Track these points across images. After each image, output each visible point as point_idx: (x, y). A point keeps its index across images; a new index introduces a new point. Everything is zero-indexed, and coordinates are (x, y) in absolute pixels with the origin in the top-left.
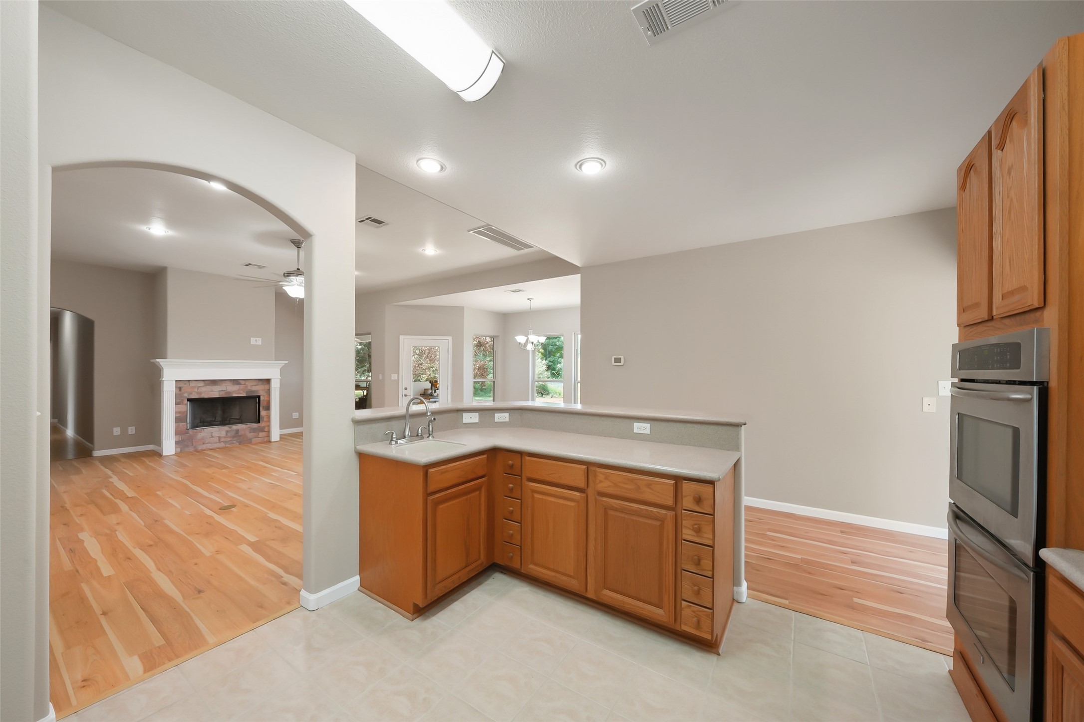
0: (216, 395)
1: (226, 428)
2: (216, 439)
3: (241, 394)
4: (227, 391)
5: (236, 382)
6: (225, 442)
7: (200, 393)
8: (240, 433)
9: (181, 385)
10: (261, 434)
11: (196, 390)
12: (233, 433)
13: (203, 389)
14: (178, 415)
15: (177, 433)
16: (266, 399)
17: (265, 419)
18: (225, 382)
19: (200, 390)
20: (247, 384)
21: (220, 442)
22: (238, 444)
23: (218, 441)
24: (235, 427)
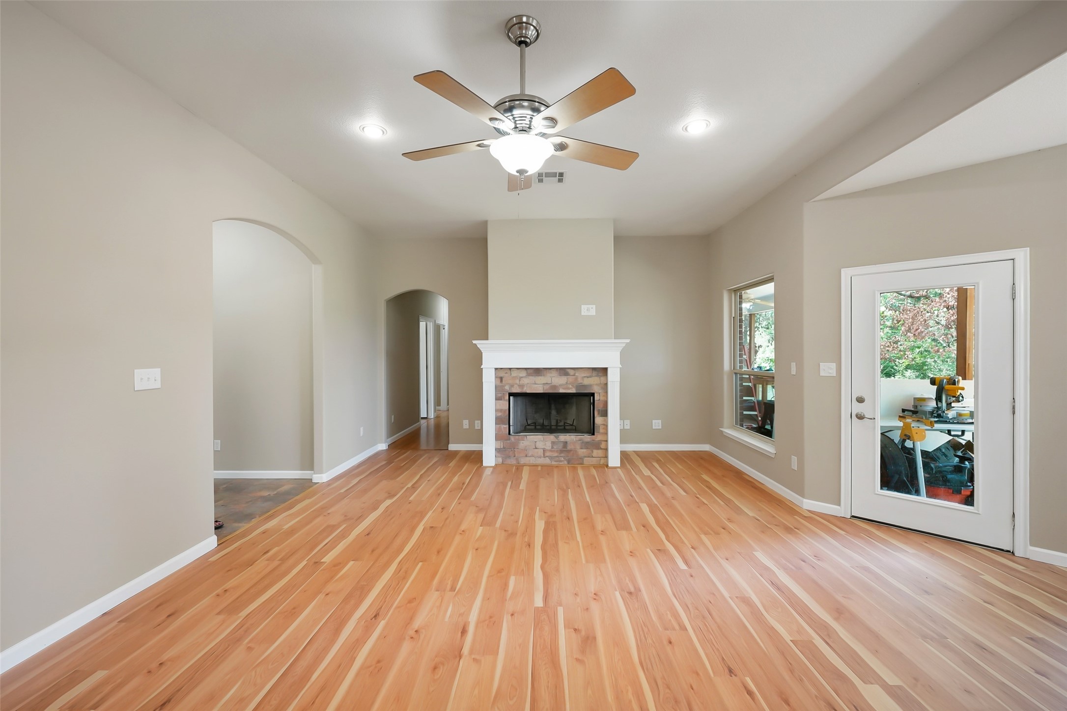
0: (539, 389)
1: (551, 437)
2: (541, 452)
3: (569, 389)
4: (553, 384)
5: (563, 371)
6: (551, 458)
7: (522, 386)
8: (569, 447)
9: (502, 374)
10: (596, 453)
11: (517, 381)
12: (560, 446)
13: (526, 381)
14: (499, 414)
15: (498, 438)
16: (602, 398)
17: (602, 431)
18: (550, 371)
19: (522, 382)
20: (576, 375)
21: (544, 457)
22: (566, 462)
23: (542, 456)
24: (563, 437)
